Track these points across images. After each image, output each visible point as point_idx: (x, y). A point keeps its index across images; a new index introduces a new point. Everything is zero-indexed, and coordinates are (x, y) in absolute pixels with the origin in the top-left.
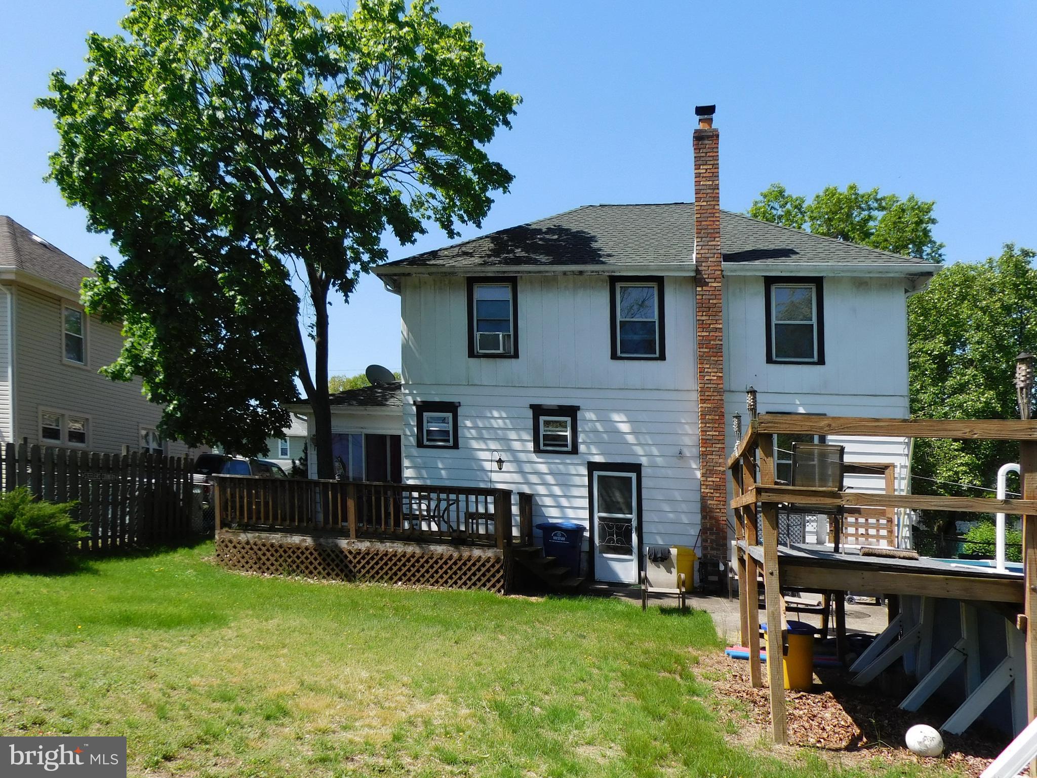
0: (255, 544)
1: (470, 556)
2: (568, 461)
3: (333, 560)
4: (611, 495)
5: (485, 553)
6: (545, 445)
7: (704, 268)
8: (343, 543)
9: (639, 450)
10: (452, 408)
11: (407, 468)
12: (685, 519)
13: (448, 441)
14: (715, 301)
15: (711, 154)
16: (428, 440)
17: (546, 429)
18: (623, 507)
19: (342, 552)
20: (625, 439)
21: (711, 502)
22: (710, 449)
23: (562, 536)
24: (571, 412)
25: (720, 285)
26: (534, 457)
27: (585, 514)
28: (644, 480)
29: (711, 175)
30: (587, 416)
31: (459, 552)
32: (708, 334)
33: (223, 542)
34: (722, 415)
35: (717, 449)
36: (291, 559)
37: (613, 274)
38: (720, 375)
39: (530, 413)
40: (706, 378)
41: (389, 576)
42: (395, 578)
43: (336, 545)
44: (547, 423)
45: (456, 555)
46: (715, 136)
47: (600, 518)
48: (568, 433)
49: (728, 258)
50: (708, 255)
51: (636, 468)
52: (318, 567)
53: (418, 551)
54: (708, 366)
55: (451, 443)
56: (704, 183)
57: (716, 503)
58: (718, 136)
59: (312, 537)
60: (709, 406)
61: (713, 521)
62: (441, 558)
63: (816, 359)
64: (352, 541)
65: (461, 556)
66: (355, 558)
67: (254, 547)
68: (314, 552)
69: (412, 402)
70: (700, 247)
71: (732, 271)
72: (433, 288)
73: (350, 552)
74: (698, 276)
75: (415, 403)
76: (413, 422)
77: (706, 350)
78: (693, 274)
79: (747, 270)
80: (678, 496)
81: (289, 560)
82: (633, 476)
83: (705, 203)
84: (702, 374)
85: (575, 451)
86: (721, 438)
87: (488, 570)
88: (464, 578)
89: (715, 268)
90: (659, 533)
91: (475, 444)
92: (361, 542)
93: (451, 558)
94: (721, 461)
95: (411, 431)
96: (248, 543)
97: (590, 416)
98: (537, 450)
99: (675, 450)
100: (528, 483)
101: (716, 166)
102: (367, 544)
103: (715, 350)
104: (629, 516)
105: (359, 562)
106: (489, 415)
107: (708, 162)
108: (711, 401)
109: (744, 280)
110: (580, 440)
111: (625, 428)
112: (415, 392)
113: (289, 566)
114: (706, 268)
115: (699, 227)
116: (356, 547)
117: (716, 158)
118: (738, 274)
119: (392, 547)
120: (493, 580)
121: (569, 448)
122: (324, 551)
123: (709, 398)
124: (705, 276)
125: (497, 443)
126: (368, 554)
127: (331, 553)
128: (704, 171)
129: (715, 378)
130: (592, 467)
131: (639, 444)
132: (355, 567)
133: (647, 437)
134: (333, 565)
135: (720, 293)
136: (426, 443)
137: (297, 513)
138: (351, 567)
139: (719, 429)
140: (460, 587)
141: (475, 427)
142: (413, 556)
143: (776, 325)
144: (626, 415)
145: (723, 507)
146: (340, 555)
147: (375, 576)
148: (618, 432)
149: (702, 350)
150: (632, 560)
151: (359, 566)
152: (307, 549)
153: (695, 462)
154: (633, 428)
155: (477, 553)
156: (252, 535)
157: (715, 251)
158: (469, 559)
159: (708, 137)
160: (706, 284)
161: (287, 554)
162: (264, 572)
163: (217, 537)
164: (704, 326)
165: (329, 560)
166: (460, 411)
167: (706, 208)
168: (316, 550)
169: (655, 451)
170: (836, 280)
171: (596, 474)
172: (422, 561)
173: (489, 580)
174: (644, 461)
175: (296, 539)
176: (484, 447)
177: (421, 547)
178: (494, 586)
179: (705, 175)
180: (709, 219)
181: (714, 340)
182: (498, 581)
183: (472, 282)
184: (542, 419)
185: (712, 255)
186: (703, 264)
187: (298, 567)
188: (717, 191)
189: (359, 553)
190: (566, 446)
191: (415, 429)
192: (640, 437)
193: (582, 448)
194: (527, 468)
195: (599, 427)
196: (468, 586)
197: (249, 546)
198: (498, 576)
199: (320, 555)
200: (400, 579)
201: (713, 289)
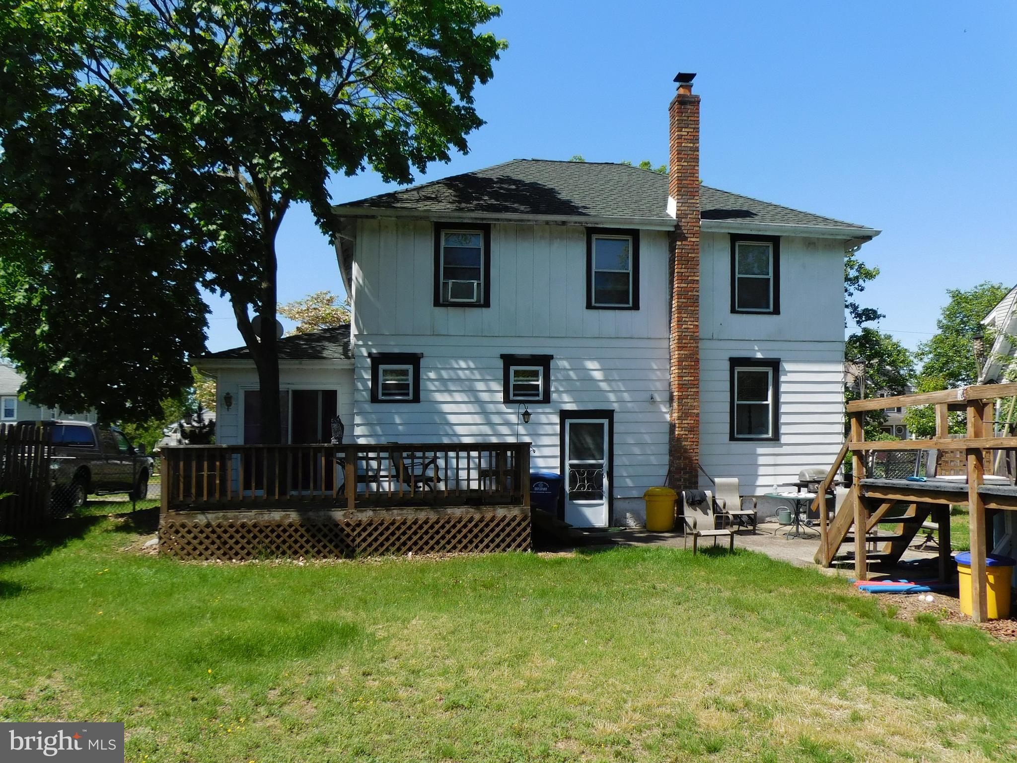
0: (219, 526)
1: (494, 516)
2: (540, 410)
3: (325, 536)
4: (584, 442)
5: (510, 511)
6: (515, 395)
7: (683, 224)
8: (339, 515)
9: (612, 397)
10: (414, 359)
11: (358, 425)
12: (653, 460)
13: (408, 394)
14: (693, 255)
15: (692, 119)
16: (383, 394)
17: (516, 379)
18: (596, 454)
19: (337, 525)
20: (599, 386)
21: (686, 443)
22: (686, 393)
23: (545, 486)
24: (545, 361)
25: (698, 240)
26: (503, 408)
27: (557, 462)
28: (616, 426)
29: (692, 137)
30: (561, 364)
31: (481, 513)
32: (686, 285)
33: (171, 527)
34: (697, 361)
35: (692, 393)
36: (269, 539)
37: (596, 226)
38: (696, 323)
39: (500, 363)
40: (684, 326)
41: (396, 547)
42: (404, 549)
43: (330, 518)
44: (517, 373)
45: (477, 517)
46: (696, 102)
47: (571, 466)
48: (540, 383)
49: (706, 215)
50: (688, 212)
51: (609, 414)
52: (305, 545)
53: (433, 517)
54: (685, 315)
55: (411, 397)
56: (686, 145)
57: (690, 443)
58: (699, 102)
59: (298, 511)
60: (686, 353)
61: (687, 461)
62: (459, 522)
63: (771, 309)
64: (351, 511)
65: (483, 517)
66: (353, 530)
67: (218, 530)
68: (300, 528)
69: (366, 354)
70: (680, 204)
71: (708, 228)
72: (395, 232)
73: (348, 525)
74: (679, 231)
75: (370, 355)
76: (367, 376)
77: (684, 300)
78: (672, 229)
79: (722, 228)
80: (647, 438)
81: (267, 541)
82: (606, 422)
83: (686, 164)
84: (680, 323)
85: (547, 399)
86: (696, 382)
87: (514, 530)
88: (486, 541)
89: (694, 224)
90: (628, 477)
91: (439, 397)
92: (362, 511)
93: (471, 520)
94: (696, 404)
95: (365, 385)
96: (208, 525)
97: (565, 364)
98: (507, 401)
99: (646, 396)
100: (496, 434)
101: (697, 130)
102: (370, 513)
103: (692, 301)
104: (601, 461)
105: (359, 535)
106: (456, 366)
107: (690, 126)
108: (688, 349)
109: (712, 236)
110: (552, 389)
111: (598, 375)
112: (370, 343)
113: (266, 548)
114: (686, 224)
115: (680, 186)
116: (355, 519)
117: (697, 122)
118: (713, 230)
119: (400, 514)
120: (519, 540)
121: (541, 398)
122: (314, 526)
123: (686, 345)
124: (685, 232)
125: (463, 394)
126: (370, 524)
127: (322, 527)
128: (686, 134)
129: (692, 327)
130: (565, 415)
131: (613, 391)
132: (353, 540)
133: (620, 384)
134: (325, 541)
135: (698, 247)
136: (381, 397)
137: (277, 485)
138: (349, 541)
139: (694, 375)
140: (482, 551)
141: (440, 379)
142: (426, 522)
143: (738, 278)
144: (599, 363)
145: (696, 447)
146: (335, 529)
147: (380, 549)
148: (592, 380)
149: (680, 300)
150: (603, 504)
151: (358, 540)
152: (290, 525)
153: (665, 406)
154: (605, 376)
155: (501, 512)
156: (214, 516)
157: (694, 209)
158: (492, 520)
159: (691, 103)
160: (686, 239)
161: (263, 534)
162: (230, 559)
163: (162, 522)
164: (683, 278)
165: (319, 536)
166: (423, 362)
167: (688, 168)
168: (301, 526)
169: (626, 396)
170: (791, 240)
171: (568, 422)
172: (437, 527)
173: (514, 540)
174: (615, 406)
175: (277, 515)
176: (449, 399)
177: (438, 512)
178: (519, 545)
179: (686, 137)
180: (689, 178)
181: (692, 291)
182: (524, 540)
183: (440, 227)
184: (513, 369)
185: (691, 212)
186: (683, 220)
187: (278, 548)
188: (697, 153)
189: (359, 525)
190: (538, 395)
191: (370, 383)
192: (613, 383)
193: (554, 396)
194: (496, 419)
195: (572, 374)
196: (490, 549)
197: (210, 529)
198: (524, 535)
199: (308, 531)
200: (410, 549)
201: (692, 243)
